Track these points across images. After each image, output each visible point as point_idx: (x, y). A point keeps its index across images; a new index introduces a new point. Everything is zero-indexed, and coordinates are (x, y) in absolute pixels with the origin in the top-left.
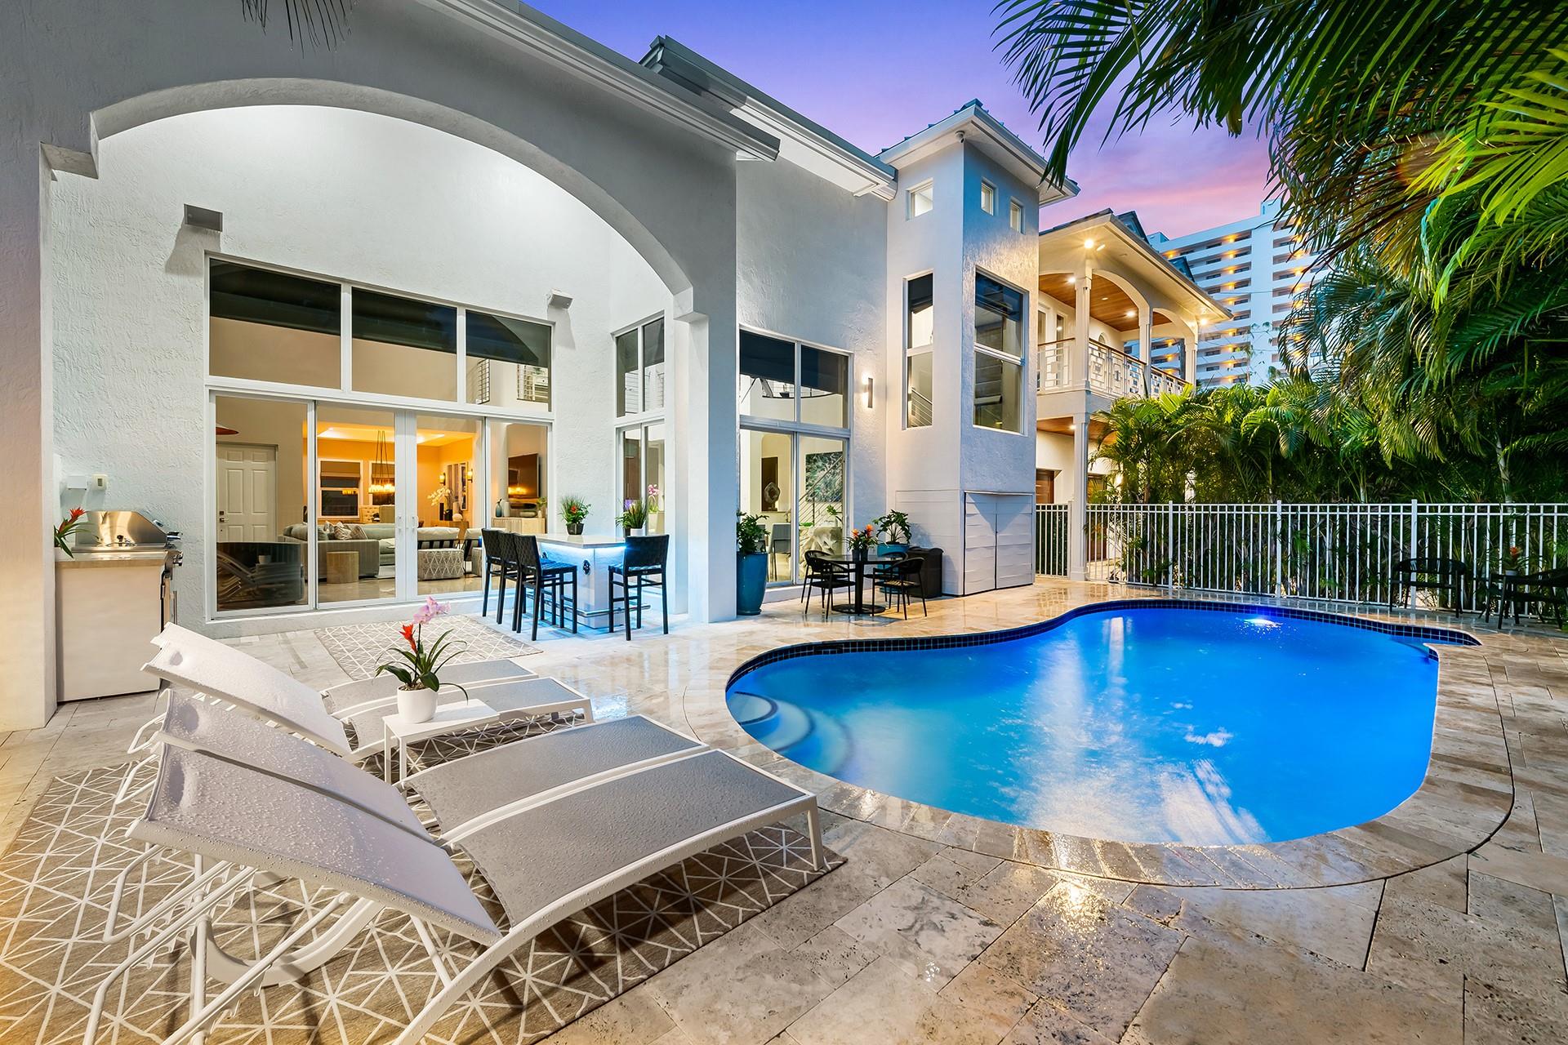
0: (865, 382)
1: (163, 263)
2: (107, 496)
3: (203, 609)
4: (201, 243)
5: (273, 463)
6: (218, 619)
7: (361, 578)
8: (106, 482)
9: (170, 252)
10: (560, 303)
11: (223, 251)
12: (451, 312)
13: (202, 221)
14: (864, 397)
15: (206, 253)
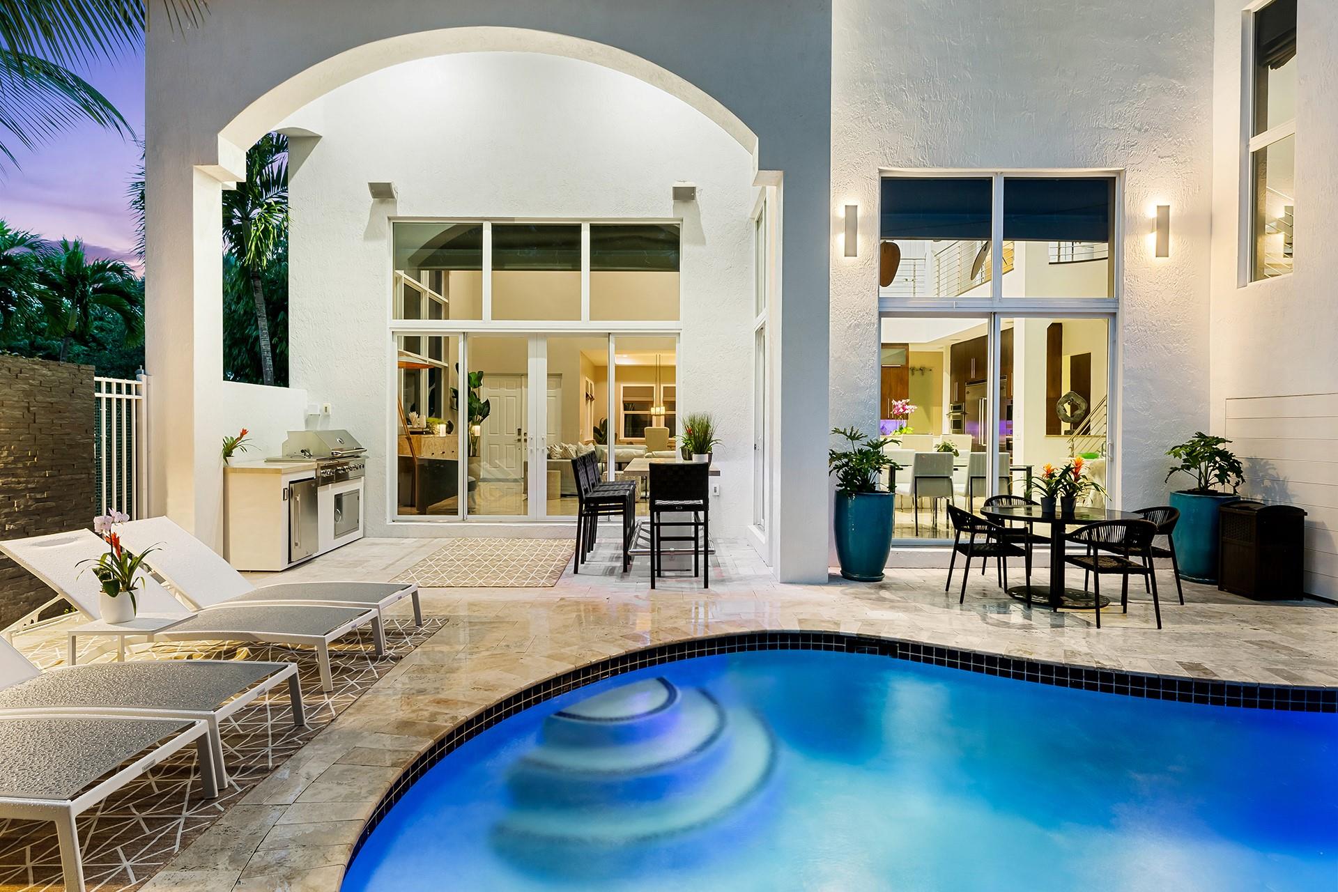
0: (1151, 213)
1: (362, 234)
2: (331, 420)
3: (385, 512)
4: (386, 210)
5: (559, 390)
6: (398, 521)
7: (563, 496)
8: (330, 410)
9: (366, 224)
10: (684, 195)
11: (399, 215)
12: (577, 229)
13: (382, 192)
14: (1150, 240)
15: (389, 219)
